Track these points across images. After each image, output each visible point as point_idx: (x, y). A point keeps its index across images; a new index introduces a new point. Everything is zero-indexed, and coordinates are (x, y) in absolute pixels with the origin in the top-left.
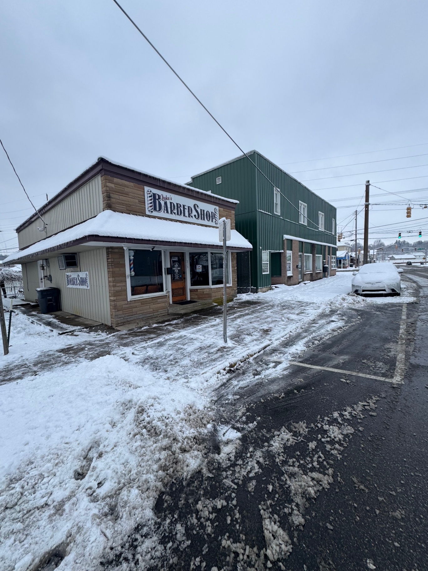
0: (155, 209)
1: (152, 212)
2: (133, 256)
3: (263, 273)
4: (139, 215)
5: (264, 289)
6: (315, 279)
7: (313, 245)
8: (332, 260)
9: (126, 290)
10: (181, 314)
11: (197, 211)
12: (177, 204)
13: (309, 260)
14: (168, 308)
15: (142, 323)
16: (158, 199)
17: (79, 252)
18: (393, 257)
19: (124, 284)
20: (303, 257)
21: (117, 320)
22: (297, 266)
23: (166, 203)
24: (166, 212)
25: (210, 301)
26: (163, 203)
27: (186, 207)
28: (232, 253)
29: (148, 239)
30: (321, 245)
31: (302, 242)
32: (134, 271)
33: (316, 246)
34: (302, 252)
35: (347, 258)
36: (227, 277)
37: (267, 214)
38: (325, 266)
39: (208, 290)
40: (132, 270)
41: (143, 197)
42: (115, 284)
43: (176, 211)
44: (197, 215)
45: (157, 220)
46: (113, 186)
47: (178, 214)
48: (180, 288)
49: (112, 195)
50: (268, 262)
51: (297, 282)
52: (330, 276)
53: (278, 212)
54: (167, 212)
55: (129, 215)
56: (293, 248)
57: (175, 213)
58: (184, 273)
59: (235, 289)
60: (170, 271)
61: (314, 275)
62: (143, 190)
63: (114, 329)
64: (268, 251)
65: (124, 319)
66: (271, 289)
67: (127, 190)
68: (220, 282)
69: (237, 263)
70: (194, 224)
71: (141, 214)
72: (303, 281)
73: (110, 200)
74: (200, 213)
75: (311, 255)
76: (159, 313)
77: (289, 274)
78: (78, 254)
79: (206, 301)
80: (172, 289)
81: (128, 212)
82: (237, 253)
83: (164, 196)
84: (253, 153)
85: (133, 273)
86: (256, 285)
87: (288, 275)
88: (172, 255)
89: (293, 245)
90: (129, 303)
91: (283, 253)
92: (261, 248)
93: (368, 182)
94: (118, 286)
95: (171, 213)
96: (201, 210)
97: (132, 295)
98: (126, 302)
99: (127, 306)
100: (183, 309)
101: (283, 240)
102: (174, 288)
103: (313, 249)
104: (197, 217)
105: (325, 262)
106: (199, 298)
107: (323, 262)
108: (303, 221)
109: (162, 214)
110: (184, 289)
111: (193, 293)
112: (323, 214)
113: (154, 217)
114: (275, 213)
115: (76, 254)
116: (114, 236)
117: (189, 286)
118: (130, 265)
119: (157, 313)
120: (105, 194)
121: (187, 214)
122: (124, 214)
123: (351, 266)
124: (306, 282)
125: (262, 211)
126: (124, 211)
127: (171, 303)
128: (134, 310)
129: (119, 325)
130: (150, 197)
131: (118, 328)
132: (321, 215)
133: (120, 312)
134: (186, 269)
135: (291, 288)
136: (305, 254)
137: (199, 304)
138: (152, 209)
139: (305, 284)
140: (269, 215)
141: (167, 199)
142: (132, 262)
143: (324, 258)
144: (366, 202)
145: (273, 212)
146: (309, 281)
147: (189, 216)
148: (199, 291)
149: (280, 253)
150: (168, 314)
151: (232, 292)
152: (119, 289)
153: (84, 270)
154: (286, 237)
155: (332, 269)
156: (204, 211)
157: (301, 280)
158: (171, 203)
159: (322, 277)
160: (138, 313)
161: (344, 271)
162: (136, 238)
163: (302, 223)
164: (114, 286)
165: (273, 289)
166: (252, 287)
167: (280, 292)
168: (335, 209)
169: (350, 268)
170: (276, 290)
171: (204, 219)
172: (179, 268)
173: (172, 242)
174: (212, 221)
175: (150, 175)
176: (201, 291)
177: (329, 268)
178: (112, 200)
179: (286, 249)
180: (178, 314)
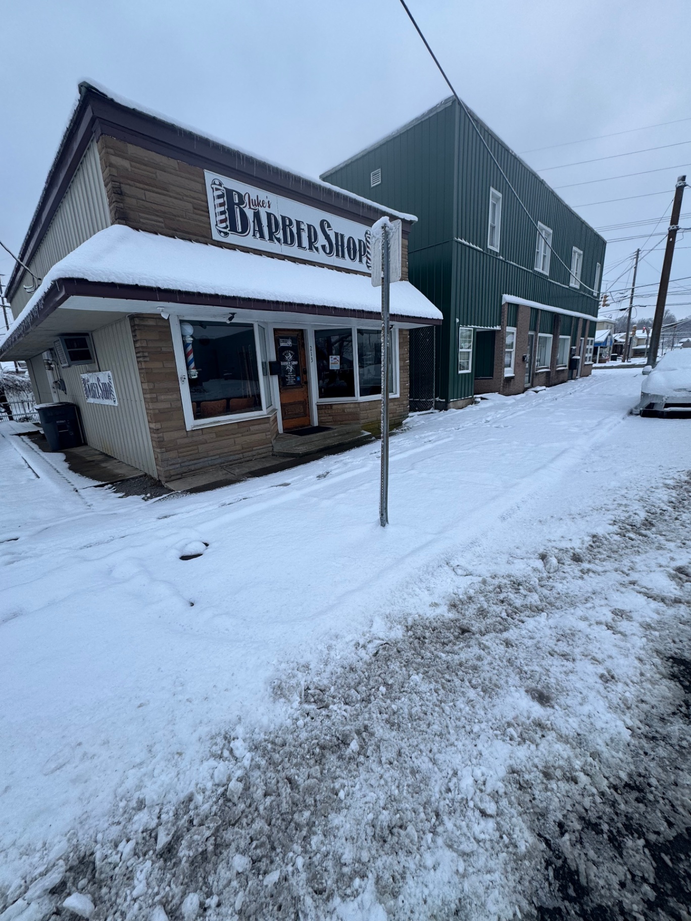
0: (233, 228)
1: (226, 234)
2: (192, 336)
3: (460, 372)
4: (197, 241)
5: (460, 403)
6: (553, 382)
7: (556, 316)
8: (587, 347)
9: (181, 408)
10: (299, 454)
11: (327, 237)
12: (283, 218)
13: (545, 346)
14: (274, 442)
15: (220, 473)
16: (238, 204)
17: (92, 331)
18: (688, 341)
19: (175, 396)
20: (536, 340)
21: (167, 468)
22: (524, 358)
23: (257, 215)
24: (258, 235)
25: (356, 427)
26: (250, 214)
27: (302, 226)
28: (401, 331)
29: (212, 292)
30: (571, 317)
31: (537, 310)
32: (196, 367)
33: (562, 318)
34: (535, 330)
35: (608, 344)
36: (390, 380)
37: (473, 248)
38: (574, 357)
39: (352, 406)
40: (193, 365)
41: (203, 197)
42: (154, 395)
43: (280, 235)
44: (327, 246)
45: (238, 253)
46: (126, 164)
47: (285, 242)
48: (300, 403)
49: (126, 189)
50: (471, 350)
51: (522, 389)
52: (581, 376)
53: (495, 246)
54: (262, 236)
55: (172, 239)
56: (519, 323)
57: (279, 240)
58: (306, 372)
59: (405, 402)
60: (274, 368)
61: (553, 375)
62: (201, 180)
63: (162, 486)
64: (471, 327)
65: (181, 467)
66: (473, 402)
67: (161, 176)
68: (376, 390)
69: (410, 352)
70: (322, 265)
71: (200, 238)
72: (532, 386)
73: (122, 201)
74: (334, 242)
75: (551, 336)
76: (254, 453)
77: (509, 372)
78: (90, 334)
79: (348, 428)
80: (282, 405)
81: (171, 232)
82: (411, 331)
83: (253, 197)
84: (450, 104)
85: (194, 373)
86: (445, 396)
87: (506, 375)
88: (279, 334)
89: (520, 316)
90: (190, 434)
91: (499, 331)
92: (458, 320)
93: (684, 178)
94: (162, 401)
95: (271, 239)
96: (336, 234)
97: (197, 416)
98: (183, 433)
99: (186, 440)
100: (303, 444)
101: (501, 306)
102: (285, 401)
103: (555, 323)
104: (328, 252)
105: (575, 349)
106: (335, 422)
107: (571, 349)
108: (542, 266)
109: (249, 240)
110: (306, 403)
111: (323, 411)
112: (582, 252)
113: (233, 247)
114: (489, 247)
115: (87, 334)
116: (126, 282)
117: (315, 397)
118: (186, 356)
119: (250, 454)
120: (110, 185)
121: (305, 243)
122: (160, 237)
123: (614, 358)
124: (538, 388)
125: (463, 241)
126: (160, 230)
127: (281, 430)
128: (202, 448)
129: (173, 478)
130: (219, 197)
131: (170, 486)
132: (577, 253)
133: (173, 454)
134: (309, 363)
135: (511, 400)
136: (540, 335)
137: (334, 433)
138: (226, 228)
139: (536, 392)
140: (477, 250)
141: (259, 204)
142: (190, 348)
143: (574, 343)
144: (672, 224)
145: (484, 246)
146: (544, 387)
147: (310, 248)
148: (334, 407)
149: (494, 332)
150: (273, 455)
151: (400, 410)
152: (166, 405)
153: (104, 369)
154: (508, 298)
155: (586, 363)
156: (342, 236)
157: (529, 385)
158: (269, 215)
159: (566, 379)
160: (211, 453)
161: (601, 368)
162: (183, 289)
163: (540, 270)
164: (155, 400)
165: (476, 403)
166: (437, 399)
167: (491, 408)
168: (604, 243)
169: (610, 363)
170: (483, 405)
171: (343, 256)
172: (295, 363)
173: (269, 302)
174: (361, 261)
175: (215, 140)
176: (339, 407)
177: (580, 361)
178: (128, 200)
179: (505, 323)
180: (292, 455)
